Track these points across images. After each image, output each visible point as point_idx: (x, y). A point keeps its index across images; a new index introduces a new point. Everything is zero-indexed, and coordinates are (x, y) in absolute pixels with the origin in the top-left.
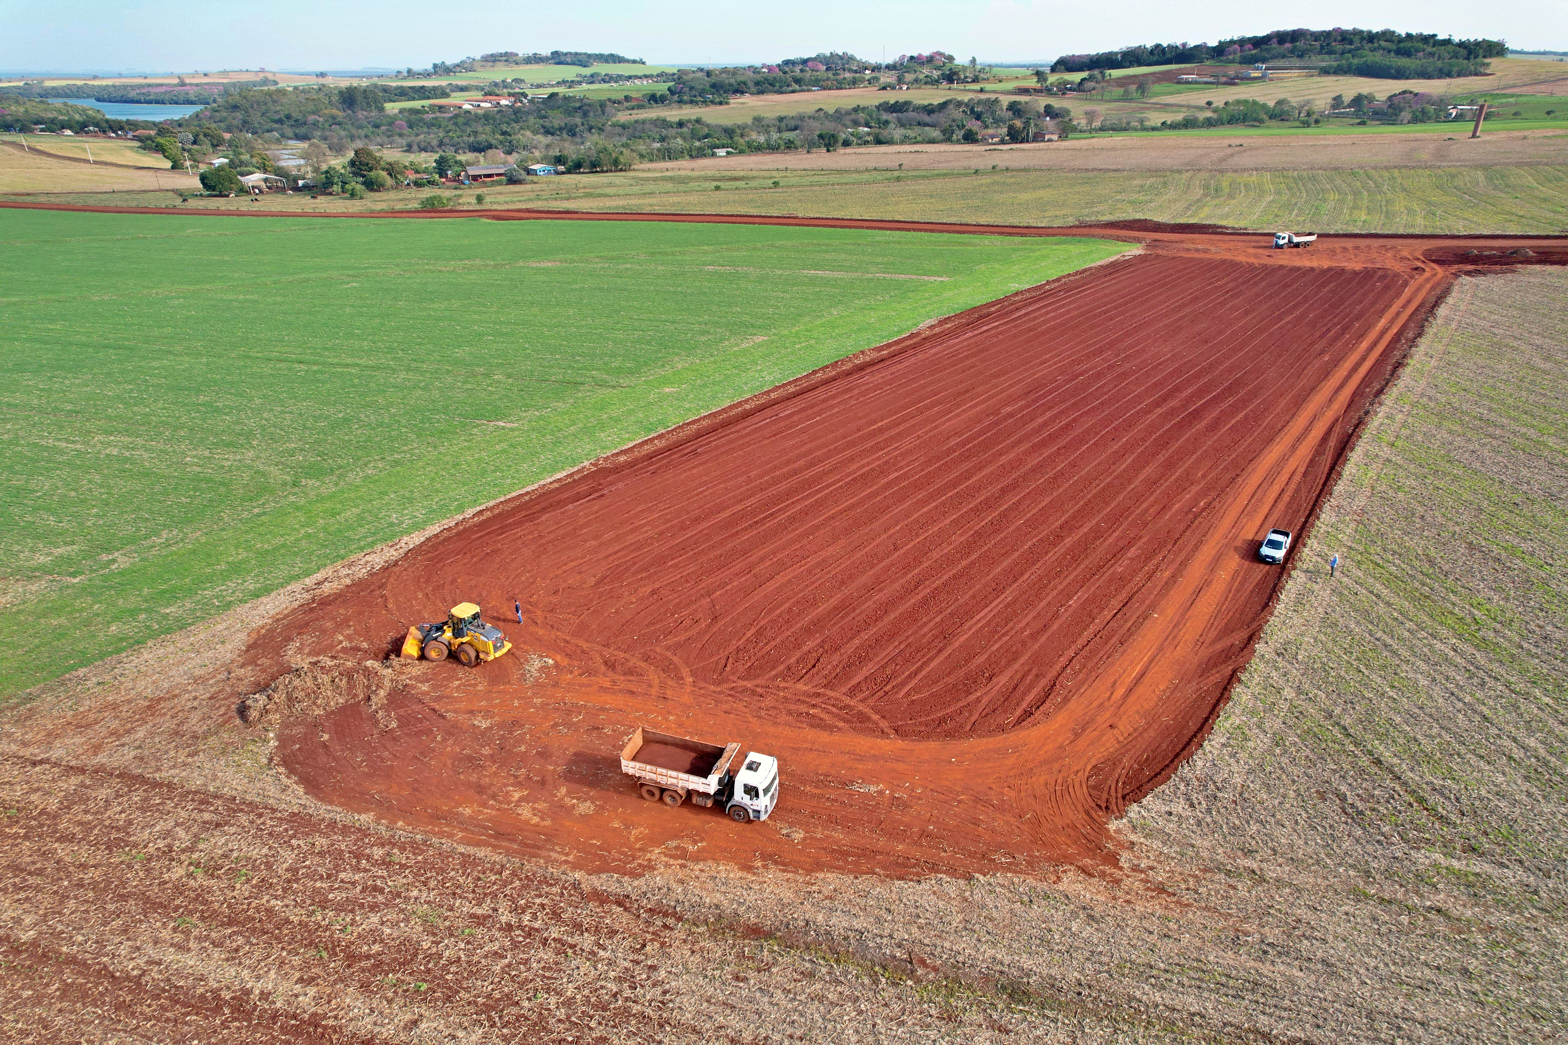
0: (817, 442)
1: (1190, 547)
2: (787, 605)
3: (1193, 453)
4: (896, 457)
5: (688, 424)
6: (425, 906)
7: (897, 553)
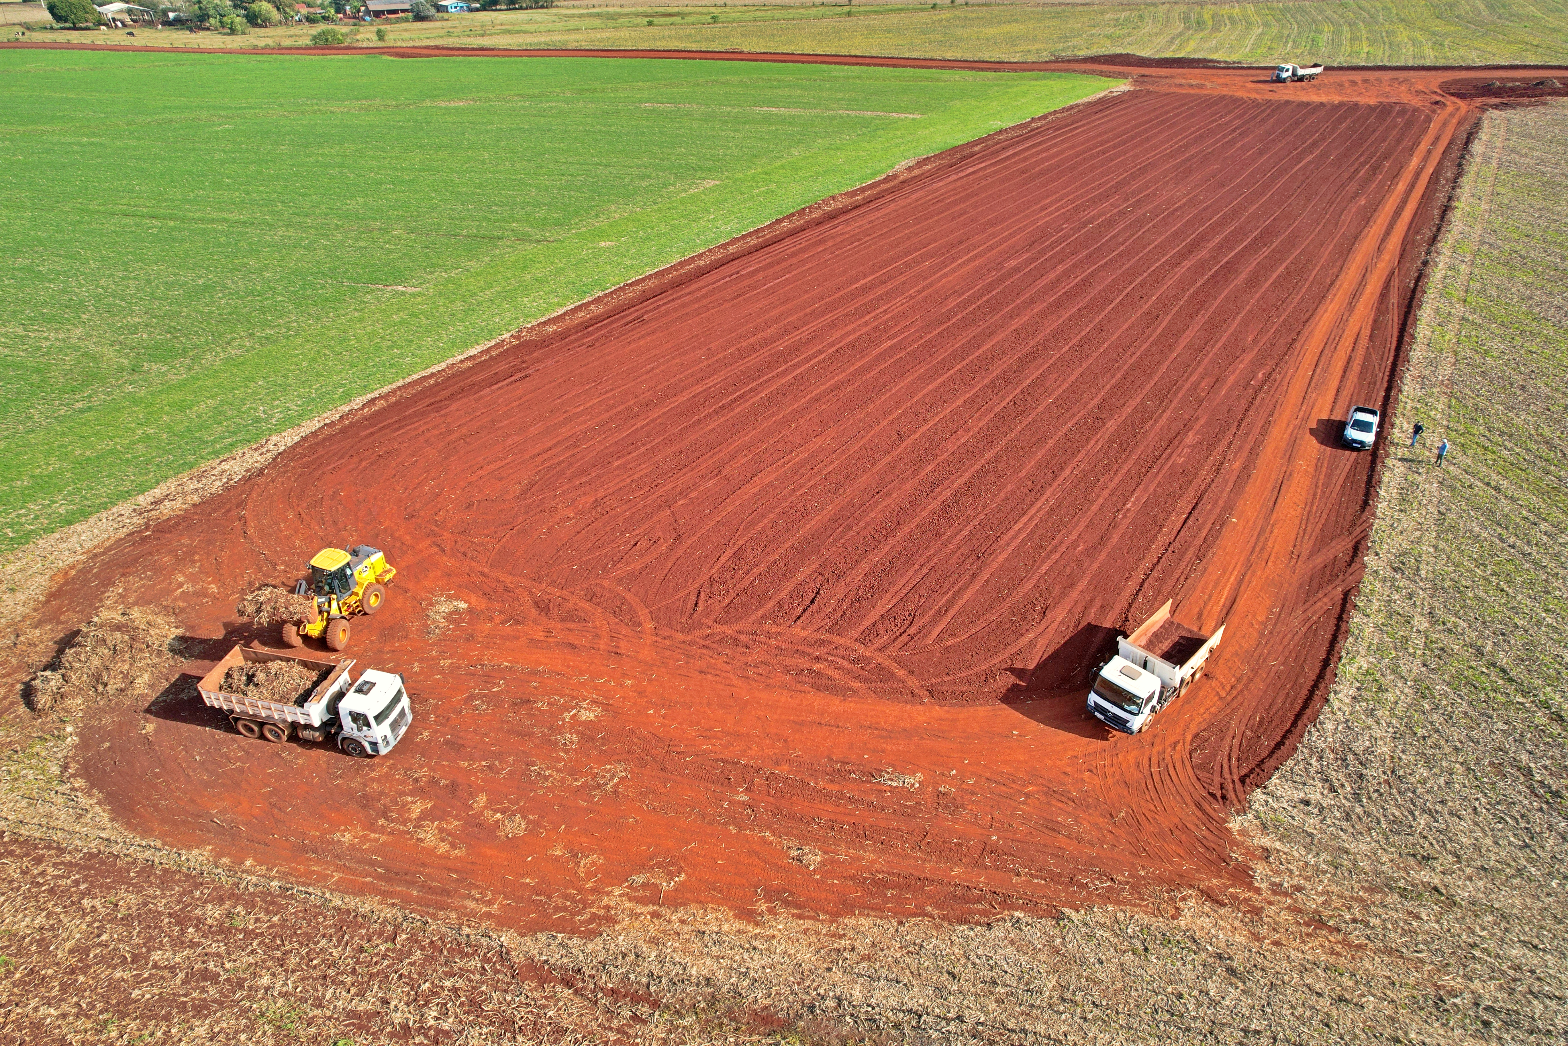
0: (789, 305)
1: (1257, 430)
2: (771, 517)
3: (1237, 314)
4: (887, 321)
5: (631, 285)
6: (280, 1002)
7: (903, 445)
